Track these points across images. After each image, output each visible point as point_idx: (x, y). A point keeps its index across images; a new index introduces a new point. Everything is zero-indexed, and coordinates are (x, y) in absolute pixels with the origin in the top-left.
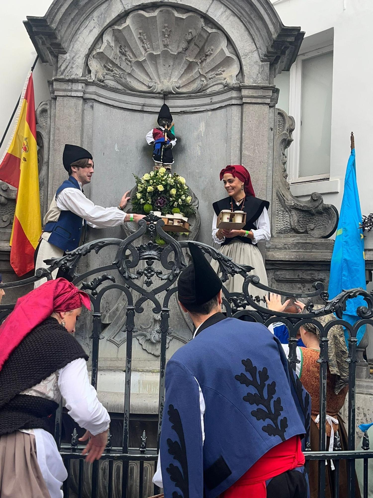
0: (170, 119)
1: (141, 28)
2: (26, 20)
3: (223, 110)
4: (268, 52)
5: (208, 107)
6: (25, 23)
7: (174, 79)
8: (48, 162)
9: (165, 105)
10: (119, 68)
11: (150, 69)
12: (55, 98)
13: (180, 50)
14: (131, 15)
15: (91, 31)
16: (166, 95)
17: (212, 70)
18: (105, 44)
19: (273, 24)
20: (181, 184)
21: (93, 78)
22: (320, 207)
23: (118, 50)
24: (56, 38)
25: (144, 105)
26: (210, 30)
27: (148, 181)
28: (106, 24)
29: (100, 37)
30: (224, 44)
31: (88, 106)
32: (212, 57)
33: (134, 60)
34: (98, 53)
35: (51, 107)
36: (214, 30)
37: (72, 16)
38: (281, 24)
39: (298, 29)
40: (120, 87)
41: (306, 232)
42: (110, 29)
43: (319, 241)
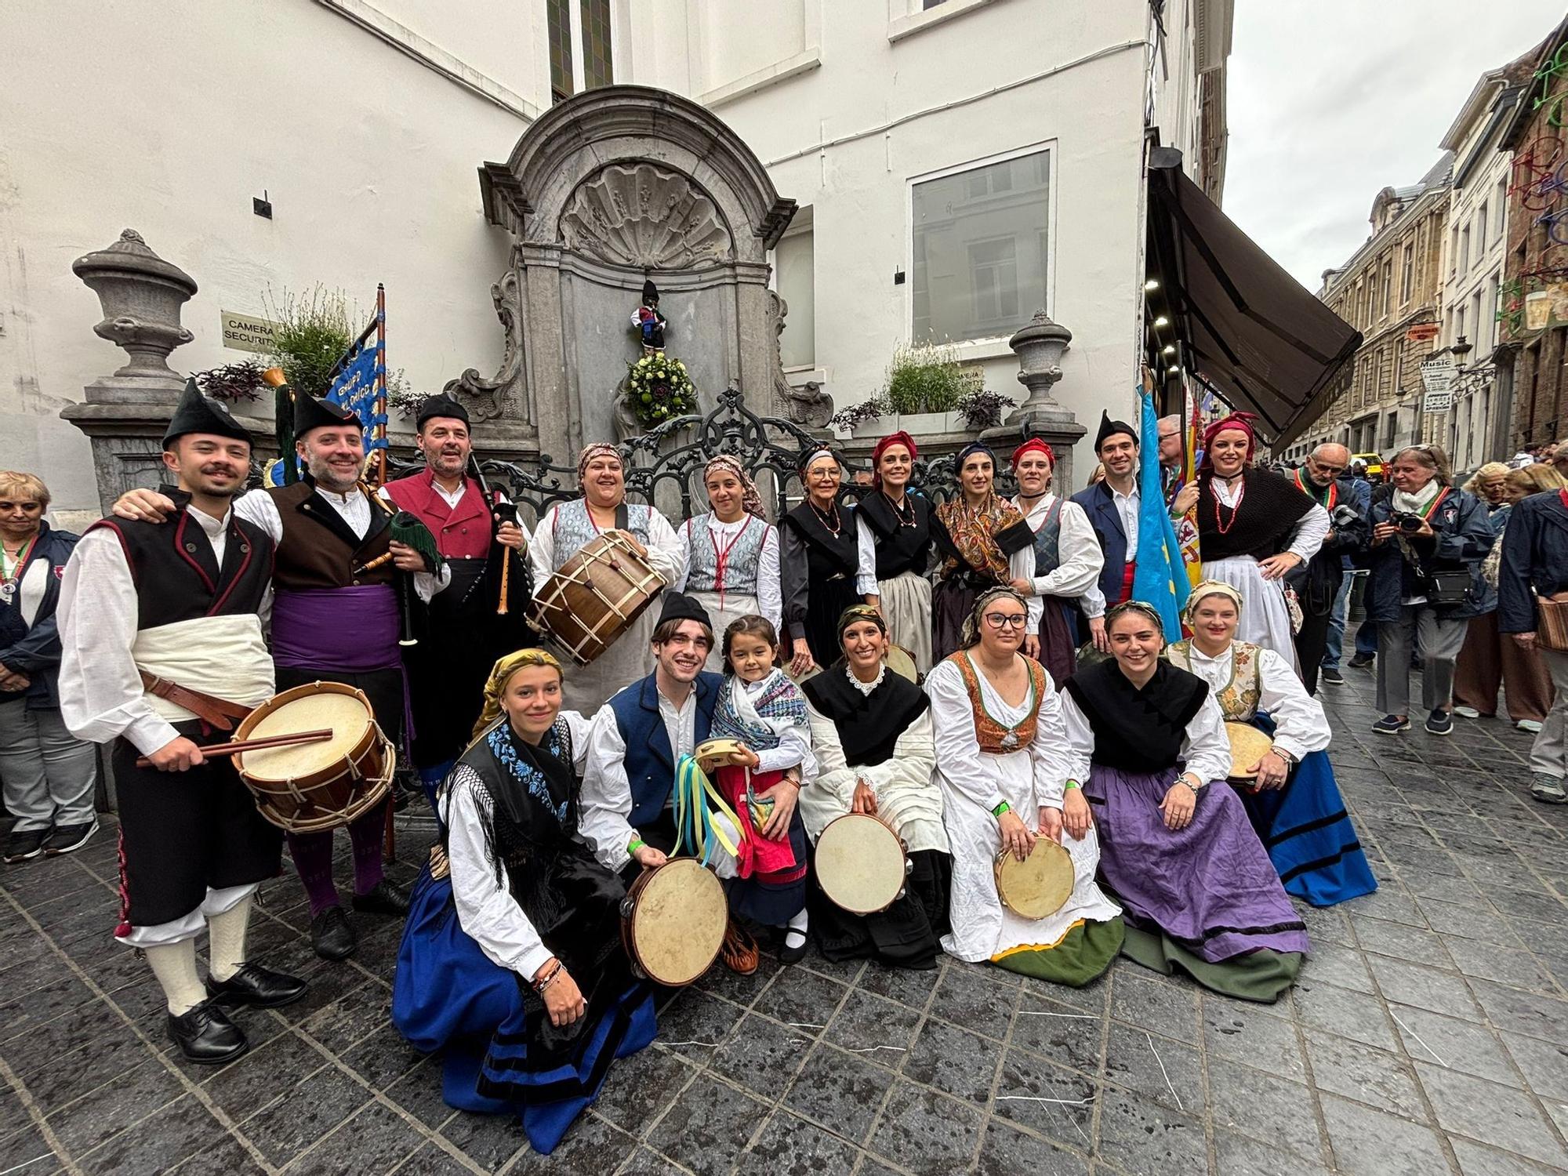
0: (656, 298)
1: (616, 188)
2: (483, 166)
3: (715, 290)
4: (762, 226)
5: (697, 286)
6: (480, 171)
7: (655, 252)
8: (523, 346)
9: (648, 282)
10: (594, 235)
11: (628, 237)
12: (525, 269)
13: (661, 217)
14: (606, 171)
15: (561, 187)
16: (648, 270)
17: (699, 243)
18: (578, 205)
19: (767, 193)
20: (681, 371)
21: (568, 246)
22: (818, 397)
23: (592, 213)
24: (521, 193)
25: (623, 281)
26: (696, 196)
27: (645, 367)
28: (578, 179)
29: (573, 195)
30: (712, 214)
31: (565, 279)
32: (698, 229)
33: (609, 226)
34: (571, 215)
35: (519, 279)
36: (701, 197)
37: (539, 165)
38: (776, 195)
39: (793, 202)
40: (596, 258)
41: (805, 422)
42: (582, 187)
43: (818, 430)
